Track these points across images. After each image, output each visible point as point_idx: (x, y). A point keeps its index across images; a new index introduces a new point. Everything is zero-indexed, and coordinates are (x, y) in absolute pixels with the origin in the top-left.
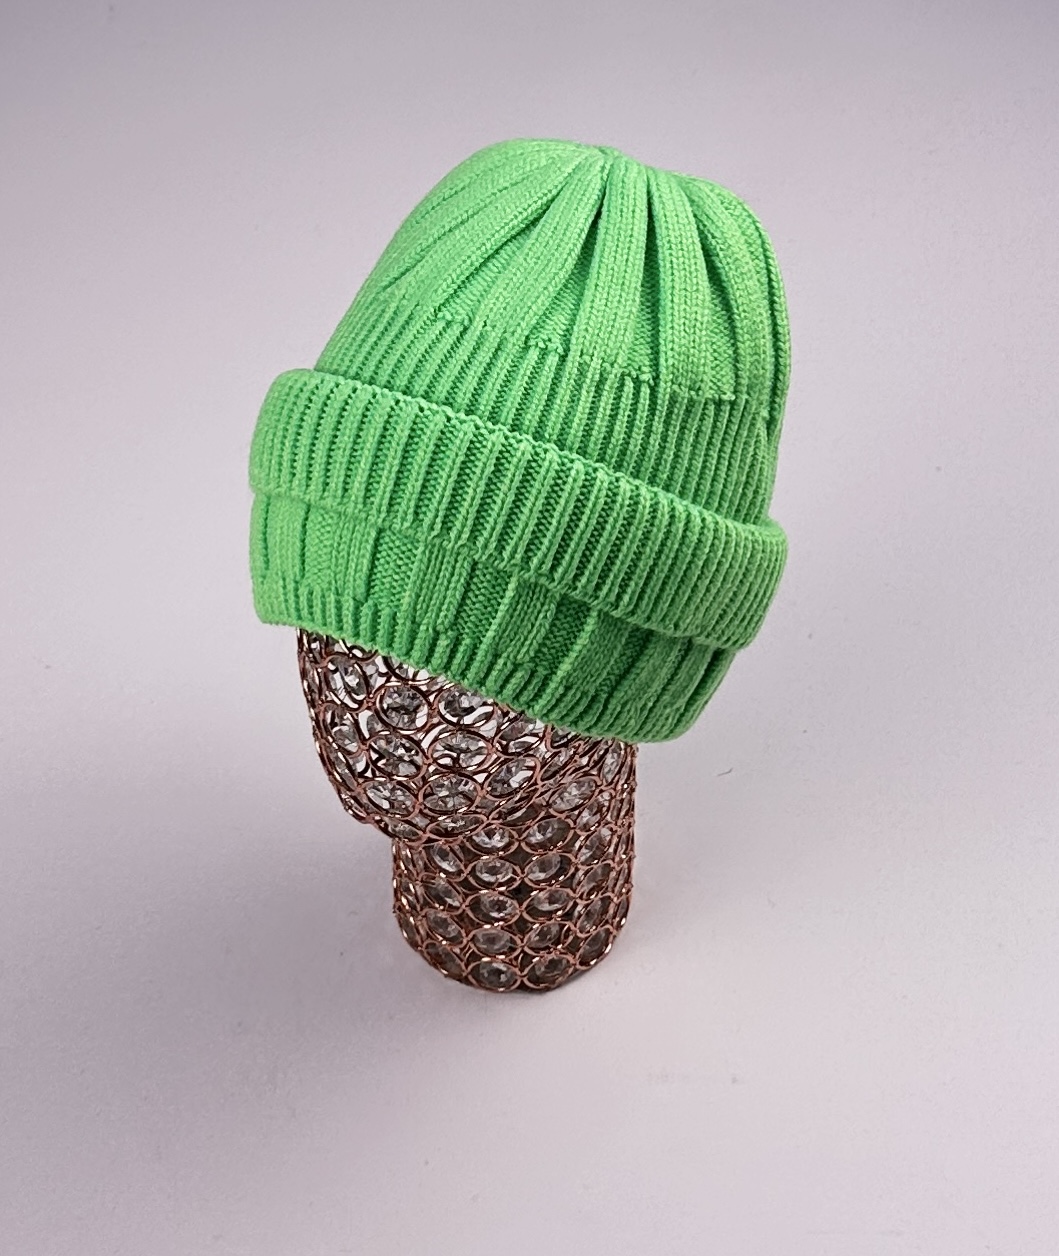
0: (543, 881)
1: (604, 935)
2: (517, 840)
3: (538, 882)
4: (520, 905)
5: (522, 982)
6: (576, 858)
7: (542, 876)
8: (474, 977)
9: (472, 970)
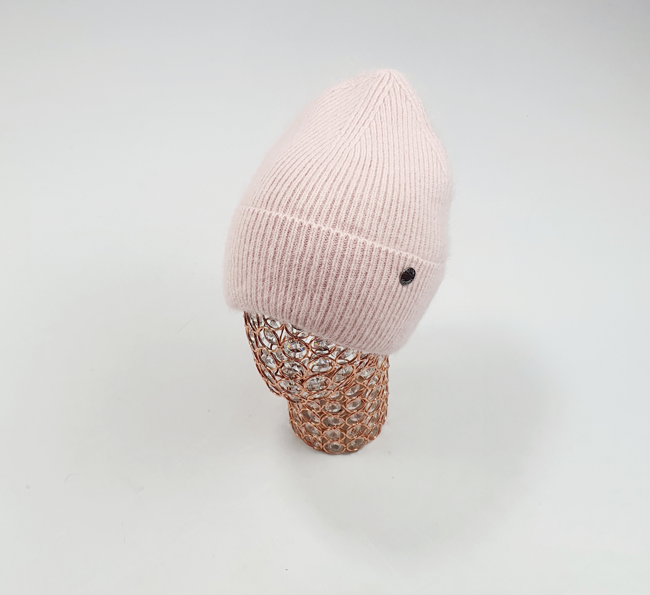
0: (354, 410)
1: (378, 427)
2: (343, 395)
3: (351, 411)
4: (345, 420)
5: (346, 449)
6: (367, 399)
7: (354, 408)
8: (326, 449)
9: (325, 447)
